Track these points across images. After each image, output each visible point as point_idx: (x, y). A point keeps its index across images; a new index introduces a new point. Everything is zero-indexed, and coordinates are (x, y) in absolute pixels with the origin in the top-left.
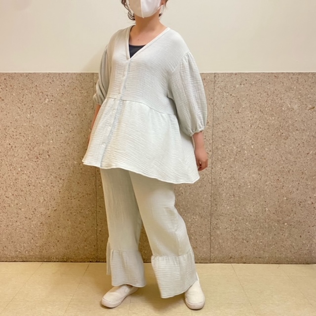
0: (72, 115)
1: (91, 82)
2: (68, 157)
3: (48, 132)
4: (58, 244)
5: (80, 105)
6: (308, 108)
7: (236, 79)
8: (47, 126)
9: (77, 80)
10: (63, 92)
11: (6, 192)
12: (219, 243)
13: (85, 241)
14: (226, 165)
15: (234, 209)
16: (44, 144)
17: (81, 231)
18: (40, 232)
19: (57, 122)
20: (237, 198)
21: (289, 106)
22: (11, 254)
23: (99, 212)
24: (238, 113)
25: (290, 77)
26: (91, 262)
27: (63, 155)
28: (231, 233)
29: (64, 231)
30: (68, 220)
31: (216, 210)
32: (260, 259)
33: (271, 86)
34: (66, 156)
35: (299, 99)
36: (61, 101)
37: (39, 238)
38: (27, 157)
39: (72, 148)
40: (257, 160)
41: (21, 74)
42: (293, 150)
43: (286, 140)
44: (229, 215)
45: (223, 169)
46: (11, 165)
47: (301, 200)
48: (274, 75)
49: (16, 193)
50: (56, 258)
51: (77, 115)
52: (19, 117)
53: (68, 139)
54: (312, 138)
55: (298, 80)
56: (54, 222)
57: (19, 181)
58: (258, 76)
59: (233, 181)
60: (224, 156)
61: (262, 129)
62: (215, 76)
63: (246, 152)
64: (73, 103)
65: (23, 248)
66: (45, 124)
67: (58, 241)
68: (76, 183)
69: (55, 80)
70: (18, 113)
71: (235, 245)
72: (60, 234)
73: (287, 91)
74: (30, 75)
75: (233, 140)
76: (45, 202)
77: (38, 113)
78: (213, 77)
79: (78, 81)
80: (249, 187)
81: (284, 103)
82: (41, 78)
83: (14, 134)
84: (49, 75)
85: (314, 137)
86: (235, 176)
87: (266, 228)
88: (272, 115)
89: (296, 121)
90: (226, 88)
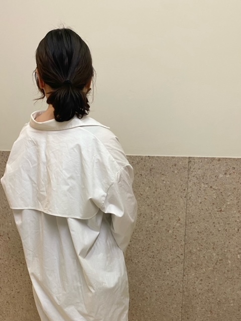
14: (202, 275)
18: (7, 310)
20: (216, 316)
24: (221, 211)
29: (27, 313)
37: (7, 315)
56: (18, 303)
60: (200, 263)
62: (190, 162)
63: (229, 262)
75: (212, 244)
78: (187, 163)
80: (232, 305)
86: (214, 289)
90: (205, 177)
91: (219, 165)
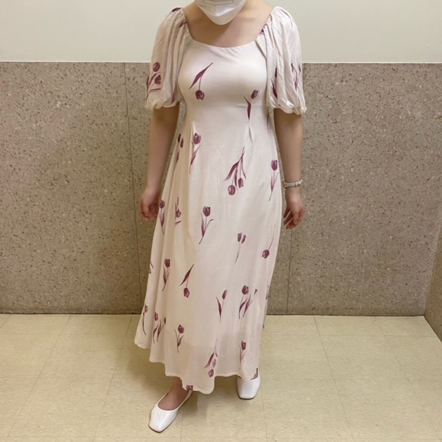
0: (97, 125)
1: (121, 76)
2: (95, 184)
3: (63, 149)
4: (89, 292)
5: (107, 110)
6: (436, 117)
7: (336, 74)
8: (62, 140)
9: (101, 73)
10: (82, 92)
11: (13, 228)
12: (299, 292)
13: (125, 289)
14: (314, 195)
15: (322, 251)
16: (59, 166)
17: (118, 278)
18: (65, 278)
19: (75, 136)
20: (327, 238)
21: (409, 113)
22: (28, 306)
23: (142, 254)
24: (336, 122)
25: (414, 71)
26: (133, 314)
27: (87, 180)
28: (315, 281)
29: (96, 277)
30: (101, 264)
31: (297, 252)
32: (351, 311)
33: (386, 84)
34: (91, 182)
35: (424, 102)
36: (79, 105)
37: (63, 286)
38: (37, 184)
39: (99, 171)
40: (357, 188)
41: (17, 65)
42: (408, 174)
43: (399, 161)
44: (314, 258)
45: (309, 199)
46: (17, 193)
47: (412, 240)
48: (391, 67)
49: (26, 231)
50: (88, 310)
51: (104, 124)
52: (20, 128)
53: (93, 159)
54: (437, 158)
55: (425, 75)
56: (82, 266)
57: (30, 214)
58: (368, 70)
59: (322, 215)
60: (312, 182)
61: (368, 145)
63: (343, 177)
64: (97, 107)
65: (43, 298)
66: (59, 138)
67: (89, 290)
68: (109, 218)
69: (68, 73)
70: (19, 122)
71: (320, 294)
72: (91, 282)
73: (408, 92)
74: (29, 65)
75: (325, 161)
76: (68, 242)
77: (48, 122)
79: (102, 76)
80: (344, 223)
81: (402, 108)
82: (47, 71)
83: (17, 151)
84: (58, 65)
85: (439, 157)
86: (326, 209)
87: (361, 273)
88: (384, 126)
89: (417, 134)
90: (321, 86)
91: (335, 72)
